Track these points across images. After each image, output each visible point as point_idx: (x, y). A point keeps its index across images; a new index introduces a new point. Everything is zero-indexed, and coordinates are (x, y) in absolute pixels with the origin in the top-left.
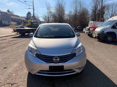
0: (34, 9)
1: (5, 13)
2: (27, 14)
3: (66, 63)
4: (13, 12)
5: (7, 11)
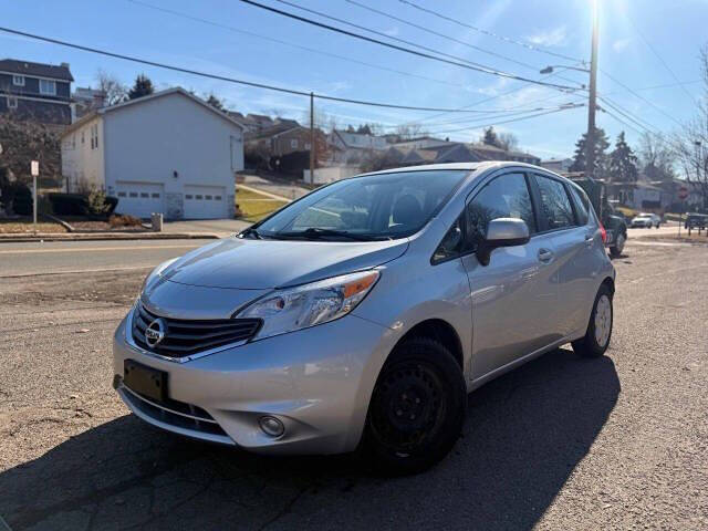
0: (598, 102)
1: (455, 148)
2: (581, 144)
3: (182, 360)
4: (515, 141)
5: (483, 135)
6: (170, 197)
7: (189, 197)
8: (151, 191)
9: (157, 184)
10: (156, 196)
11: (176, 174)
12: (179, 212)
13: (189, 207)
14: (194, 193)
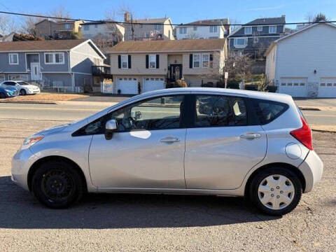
6: (310, 85)
7: (323, 85)
8: (299, 82)
9: (304, 78)
10: (302, 84)
11: (315, 71)
12: (314, 93)
13: (322, 91)
14: (326, 82)
